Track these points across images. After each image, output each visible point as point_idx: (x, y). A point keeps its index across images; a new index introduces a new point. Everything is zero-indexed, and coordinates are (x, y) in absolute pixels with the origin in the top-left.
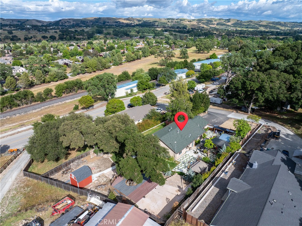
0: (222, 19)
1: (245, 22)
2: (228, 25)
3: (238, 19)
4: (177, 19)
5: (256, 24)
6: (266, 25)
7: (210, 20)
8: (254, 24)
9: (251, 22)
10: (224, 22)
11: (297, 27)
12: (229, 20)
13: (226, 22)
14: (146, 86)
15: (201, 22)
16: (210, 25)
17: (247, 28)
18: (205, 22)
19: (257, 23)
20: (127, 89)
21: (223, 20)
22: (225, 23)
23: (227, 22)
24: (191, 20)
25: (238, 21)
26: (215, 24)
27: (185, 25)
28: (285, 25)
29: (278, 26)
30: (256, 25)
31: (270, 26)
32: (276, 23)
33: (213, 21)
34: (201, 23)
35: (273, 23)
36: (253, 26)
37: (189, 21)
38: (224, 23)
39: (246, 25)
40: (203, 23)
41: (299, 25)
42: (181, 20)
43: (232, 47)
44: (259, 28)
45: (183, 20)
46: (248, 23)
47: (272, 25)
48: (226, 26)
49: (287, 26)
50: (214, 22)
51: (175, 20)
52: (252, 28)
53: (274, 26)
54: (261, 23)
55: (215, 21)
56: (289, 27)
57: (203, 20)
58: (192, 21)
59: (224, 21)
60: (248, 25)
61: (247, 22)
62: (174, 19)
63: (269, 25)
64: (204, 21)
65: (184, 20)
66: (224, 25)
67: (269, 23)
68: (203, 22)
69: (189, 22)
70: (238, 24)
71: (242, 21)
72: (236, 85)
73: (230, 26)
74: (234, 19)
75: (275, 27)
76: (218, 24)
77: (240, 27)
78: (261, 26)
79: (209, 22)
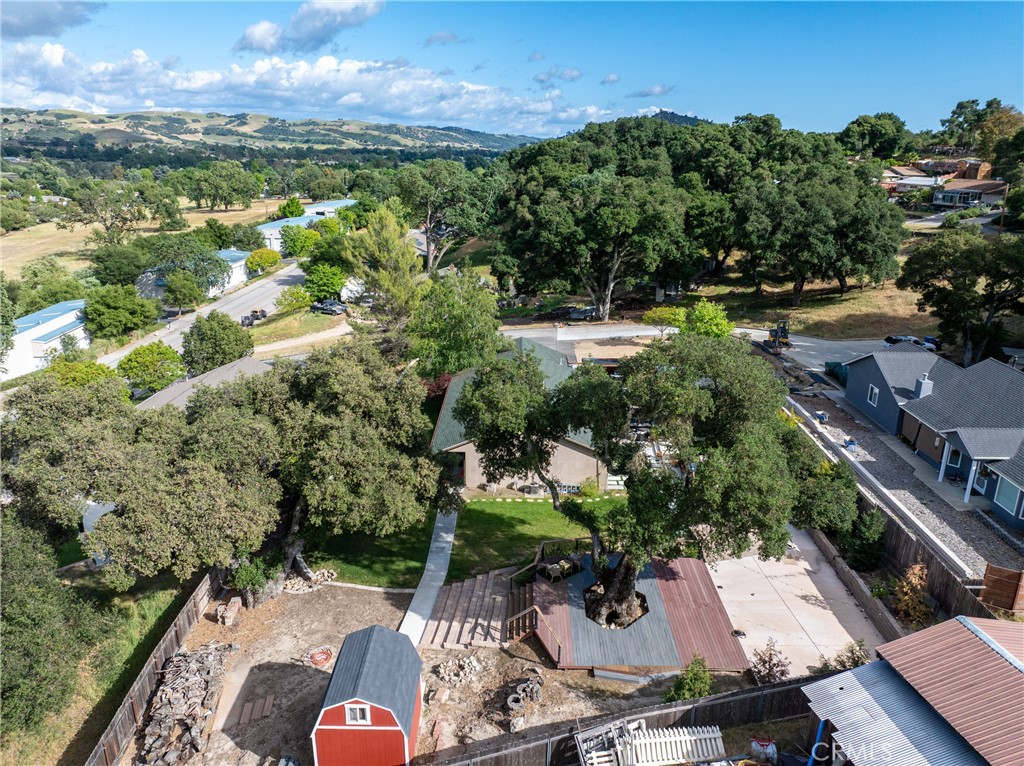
0: (219, 115)
1: (295, 125)
2: (245, 135)
3: (272, 117)
4: (40, 113)
5: (330, 130)
6: (362, 135)
7: (176, 116)
8: (326, 130)
9: (315, 123)
10: (227, 124)
11: (442, 141)
12: (242, 119)
13: (235, 123)
14: (133, 313)
15: (142, 124)
16: (182, 133)
17: (307, 142)
18: (159, 123)
19: (334, 128)
20: (46, 338)
21: (220, 118)
22: (234, 129)
23: (238, 125)
24: (102, 118)
25: (272, 120)
26: (195, 131)
27: (82, 132)
28: (409, 132)
29: (394, 137)
30: (333, 135)
31: (374, 137)
32: (386, 127)
33: (188, 120)
34: (147, 128)
35: (378, 128)
36: (325, 135)
37: (97, 120)
38: (229, 126)
39: (301, 135)
40: (154, 128)
41: (446, 135)
42: (60, 116)
43: (322, 185)
44: (343, 143)
45: (68, 117)
46: (308, 128)
47: (376, 133)
48: (239, 137)
49: (418, 138)
50: (193, 126)
51: (33, 118)
52: (323, 143)
53: (383, 135)
54: (345, 129)
55: (194, 121)
56: (422, 139)
57: (149, 119)
58: (107, 120)
59: (227, 120)
60: (309, 133)
61: (302, 124)
62: (27, 113)
63: (370, 134)
64: (155, 119)
65: (75, 117)
66: (230, 132)
67: (367, 128)
68: (151, 126)
69: (93, 122)
70: (273, 129)
71: (284, 121)
72: (564, 230)
73: (252, 137)
74: (257, 117)
75: (386, 138)
76: (207, 132)
77: (283, 140)
78: (348, 135)
79: (173, 124)
